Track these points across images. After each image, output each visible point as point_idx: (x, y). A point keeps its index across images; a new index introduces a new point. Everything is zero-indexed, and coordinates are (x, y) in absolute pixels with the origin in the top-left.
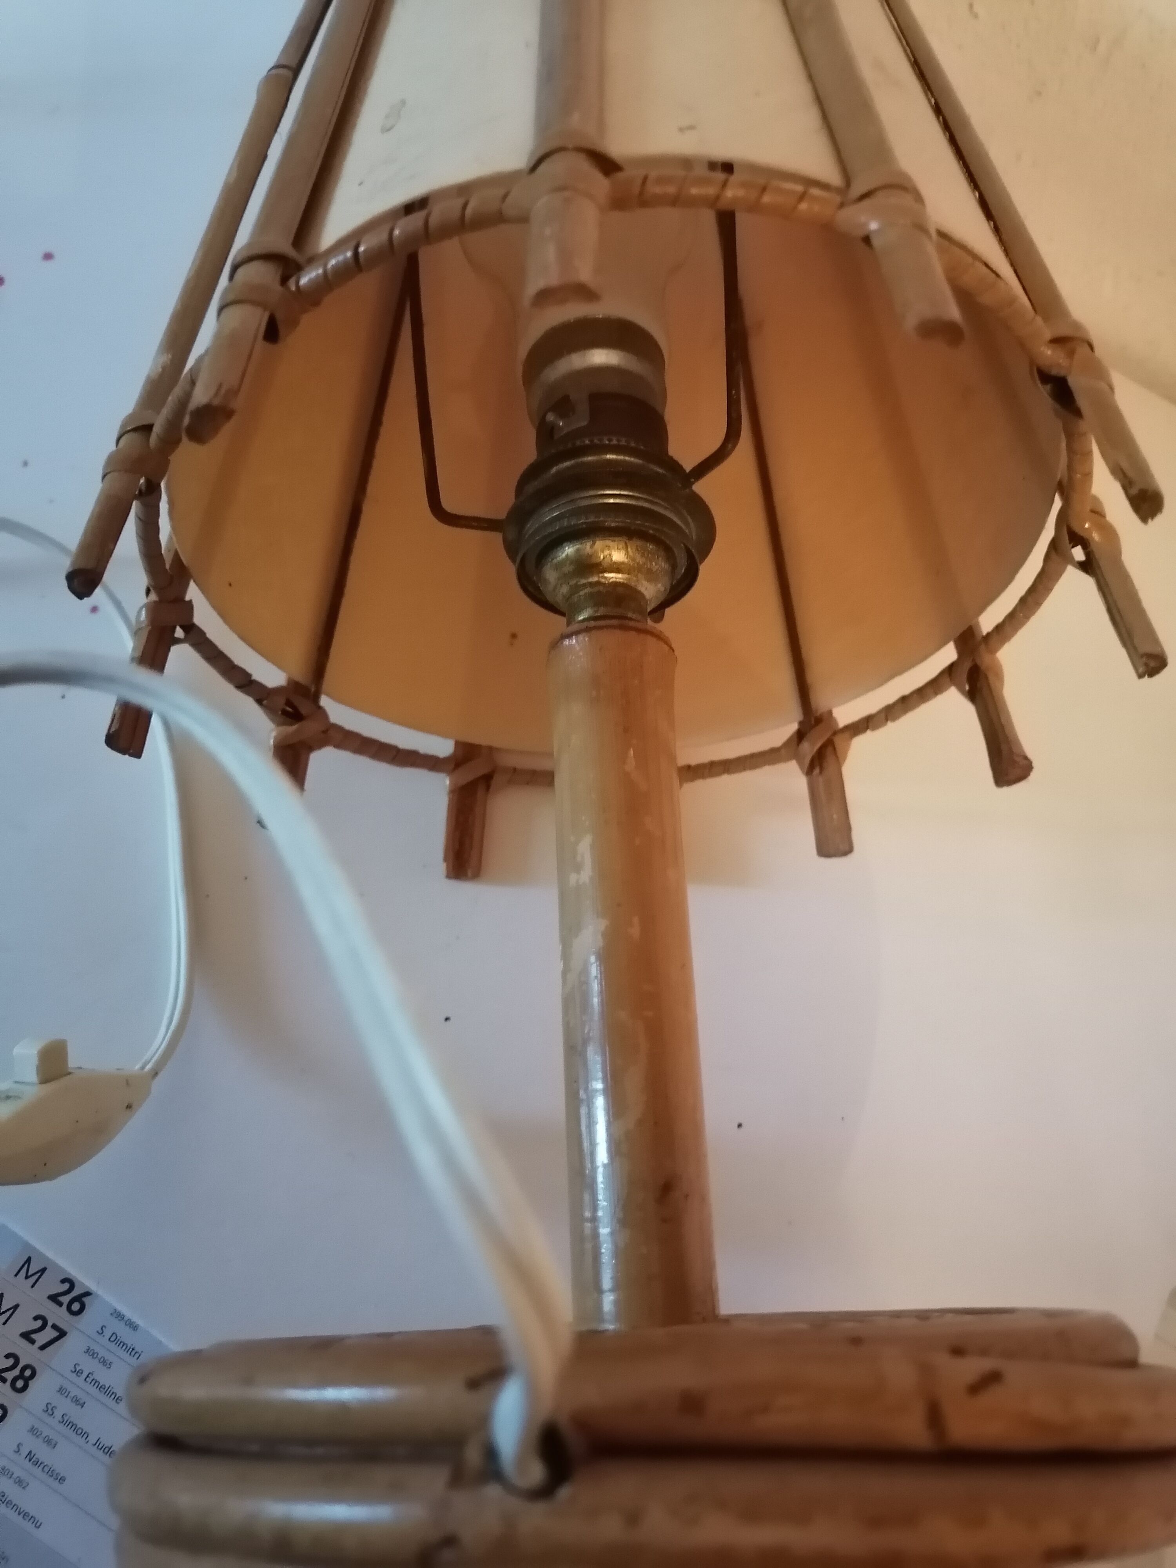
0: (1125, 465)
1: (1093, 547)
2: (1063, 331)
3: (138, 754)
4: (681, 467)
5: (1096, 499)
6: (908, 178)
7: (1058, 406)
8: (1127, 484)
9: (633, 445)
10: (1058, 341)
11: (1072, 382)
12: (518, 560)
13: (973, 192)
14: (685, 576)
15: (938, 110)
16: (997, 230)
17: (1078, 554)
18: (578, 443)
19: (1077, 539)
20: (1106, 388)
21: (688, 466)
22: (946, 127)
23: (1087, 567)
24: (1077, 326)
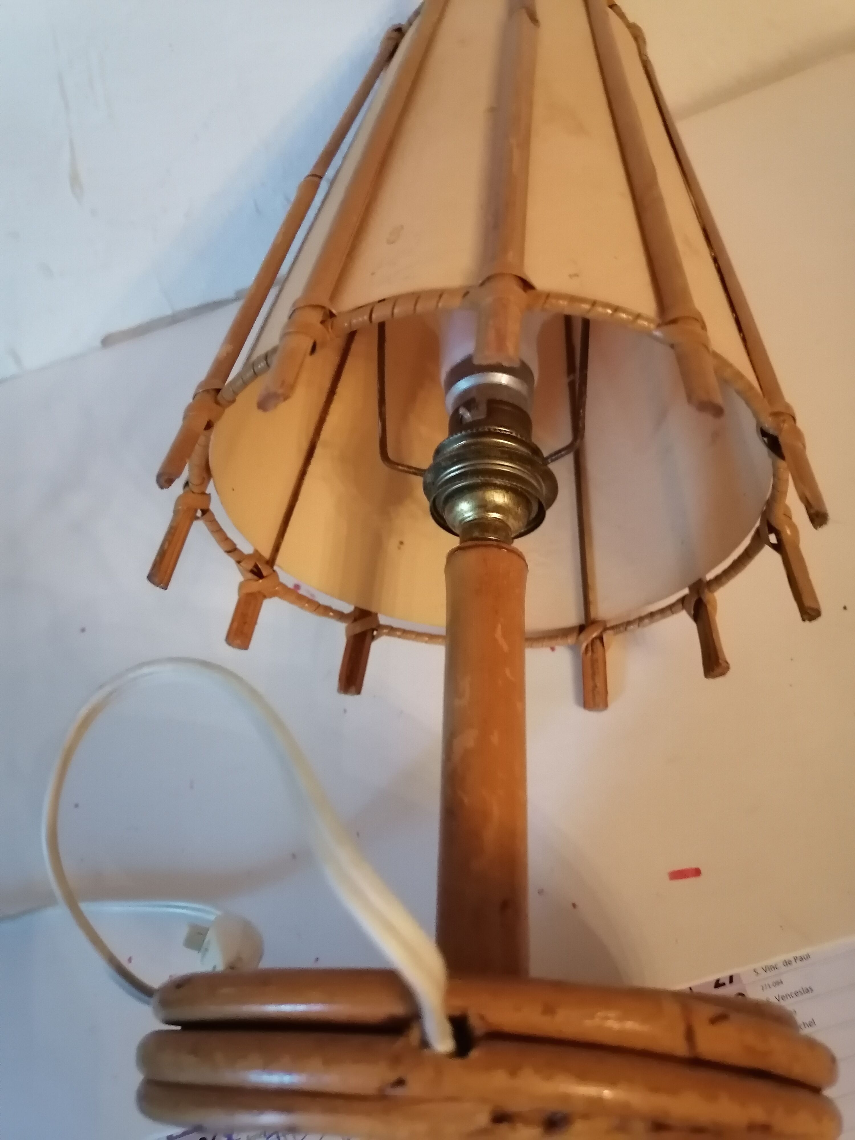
0: (808, 495)
1: (783, 536)
2: (778, 408)
3: (165, 588)
4: (542, 454)
5: (787, 508)
6: (700, 314)
7: (771, 453)
8: (808, 506)
9: (514, 434)
10: (776, 415)
11: (781, 440)
12: (432, 498)
13: (733, 314)
14: (535, 519)
15: (715, 260)
16: (744, 340)
17: (773, 539)
18: (480, 430)
19: (772, 529)
20: (802, 446)
21: (545, 454)
22: (719, 271)
23: (778, 547)
24: (788, 407)
